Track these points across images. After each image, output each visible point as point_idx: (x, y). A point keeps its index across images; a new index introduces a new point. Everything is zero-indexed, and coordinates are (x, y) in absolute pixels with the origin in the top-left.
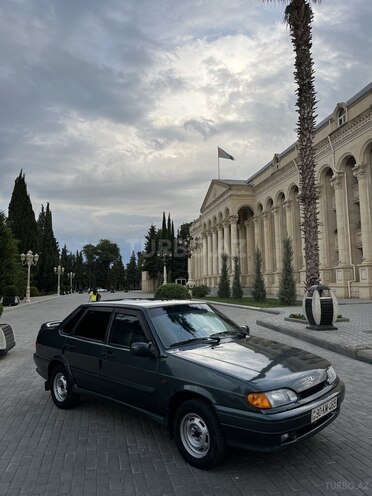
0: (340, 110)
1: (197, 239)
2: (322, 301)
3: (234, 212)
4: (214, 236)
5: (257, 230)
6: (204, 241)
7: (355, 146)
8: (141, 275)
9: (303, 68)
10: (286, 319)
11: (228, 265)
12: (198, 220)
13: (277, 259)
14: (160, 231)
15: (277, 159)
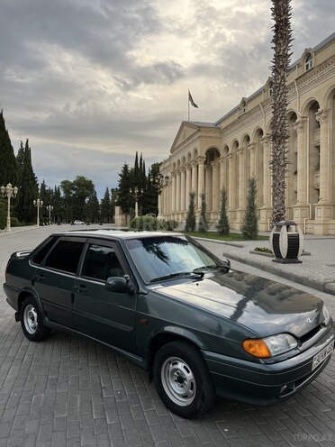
0: (308, 56)
1: (167, 178)
2: (289, 236)
3: (202, 153)
4: (182, 175)
5: (222, 171)
6: (173, 179)
7: (319, 92)
8: (114, 210)
9: (280, 3)
10: (251, 252)
11: (195, 202)
12: (167, 160)
13: (240, 197)
14: (132, 170)
15: (244, 103)
